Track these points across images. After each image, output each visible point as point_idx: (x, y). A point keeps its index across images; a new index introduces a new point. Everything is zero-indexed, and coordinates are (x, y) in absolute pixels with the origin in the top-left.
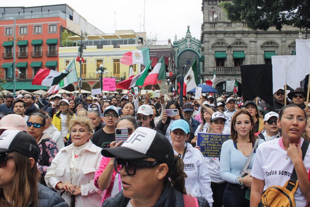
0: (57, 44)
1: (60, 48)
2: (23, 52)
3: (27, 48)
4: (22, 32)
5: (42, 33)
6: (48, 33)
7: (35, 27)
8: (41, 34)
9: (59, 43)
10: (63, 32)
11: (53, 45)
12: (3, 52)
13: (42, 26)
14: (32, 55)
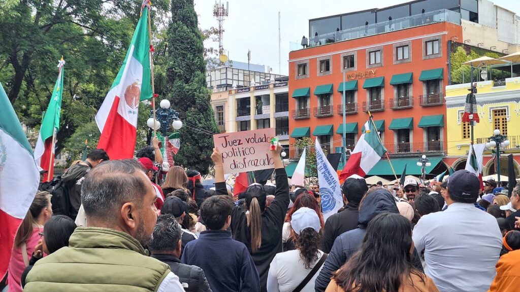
0: (442, 79)
1: (447, 87)
2: (375, 100)
3: (382, 93)
4: (373, 62)
5: (411, 60)
6: (423, 58)
7: (397, 48)
8: (409, 61)
9: (447, 77)
10: (455, 52)
11: (433, 84)
12: (339, 104)
13: (410, 45)
14: (392, 105)
